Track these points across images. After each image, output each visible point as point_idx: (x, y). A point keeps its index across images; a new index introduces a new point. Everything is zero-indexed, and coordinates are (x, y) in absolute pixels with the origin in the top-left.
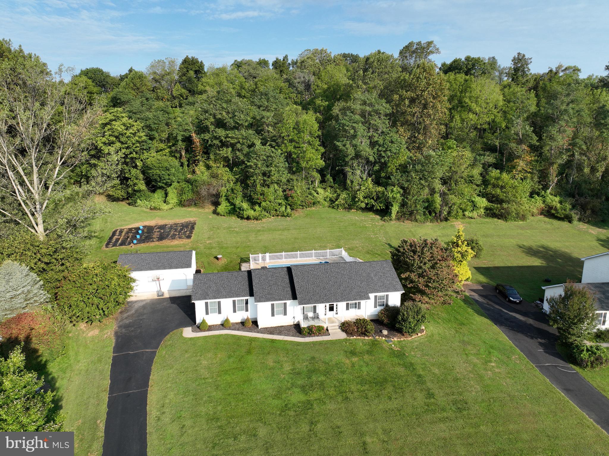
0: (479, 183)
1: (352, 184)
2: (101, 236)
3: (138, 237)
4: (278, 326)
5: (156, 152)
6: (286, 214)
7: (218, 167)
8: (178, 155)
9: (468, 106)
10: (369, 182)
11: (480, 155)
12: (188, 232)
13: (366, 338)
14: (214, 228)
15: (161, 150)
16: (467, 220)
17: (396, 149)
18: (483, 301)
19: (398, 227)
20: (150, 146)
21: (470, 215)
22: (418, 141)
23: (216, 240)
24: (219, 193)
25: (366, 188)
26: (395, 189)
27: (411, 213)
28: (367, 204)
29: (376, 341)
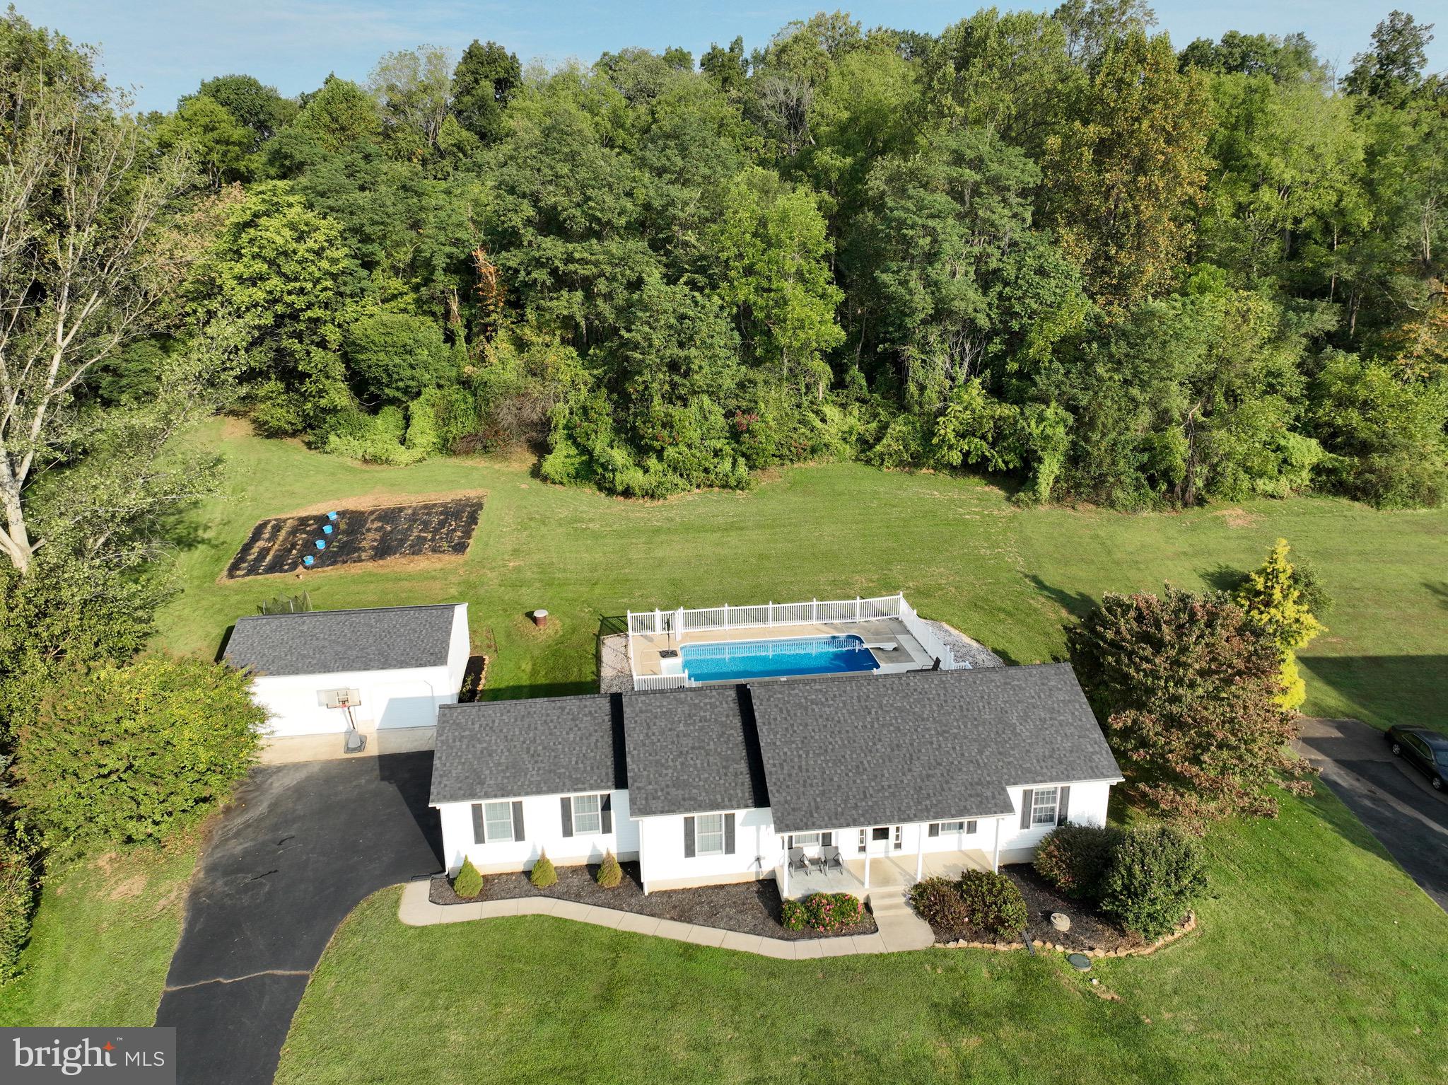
0: (1296, 392)
1: (921, 395)
2: (221, 540)
3: (321, 544)
4: (708, 887)
5: (383, 302)
6: (733, 483)
7: (547, 346)
8: (439, 309)
9: (1259, 165)
10: (975, 392)
11: (1299, 310)
12: (459, 534)
13: (1001, 947)
14: (531, 519)
15: (394, 297)
16: (1260, 502)
17: (1055, 293)
18: (1357, 784)
19: (1060, 525)
20: (365, 283)
21: (1270, 487)
22: (1117, 269)
23: (536, 557)
24: (549, 421)
25: (966, 409)
26: (1049, 413)
27: (1100, 481)
28: (966, 455)
29: (1034, 958)
